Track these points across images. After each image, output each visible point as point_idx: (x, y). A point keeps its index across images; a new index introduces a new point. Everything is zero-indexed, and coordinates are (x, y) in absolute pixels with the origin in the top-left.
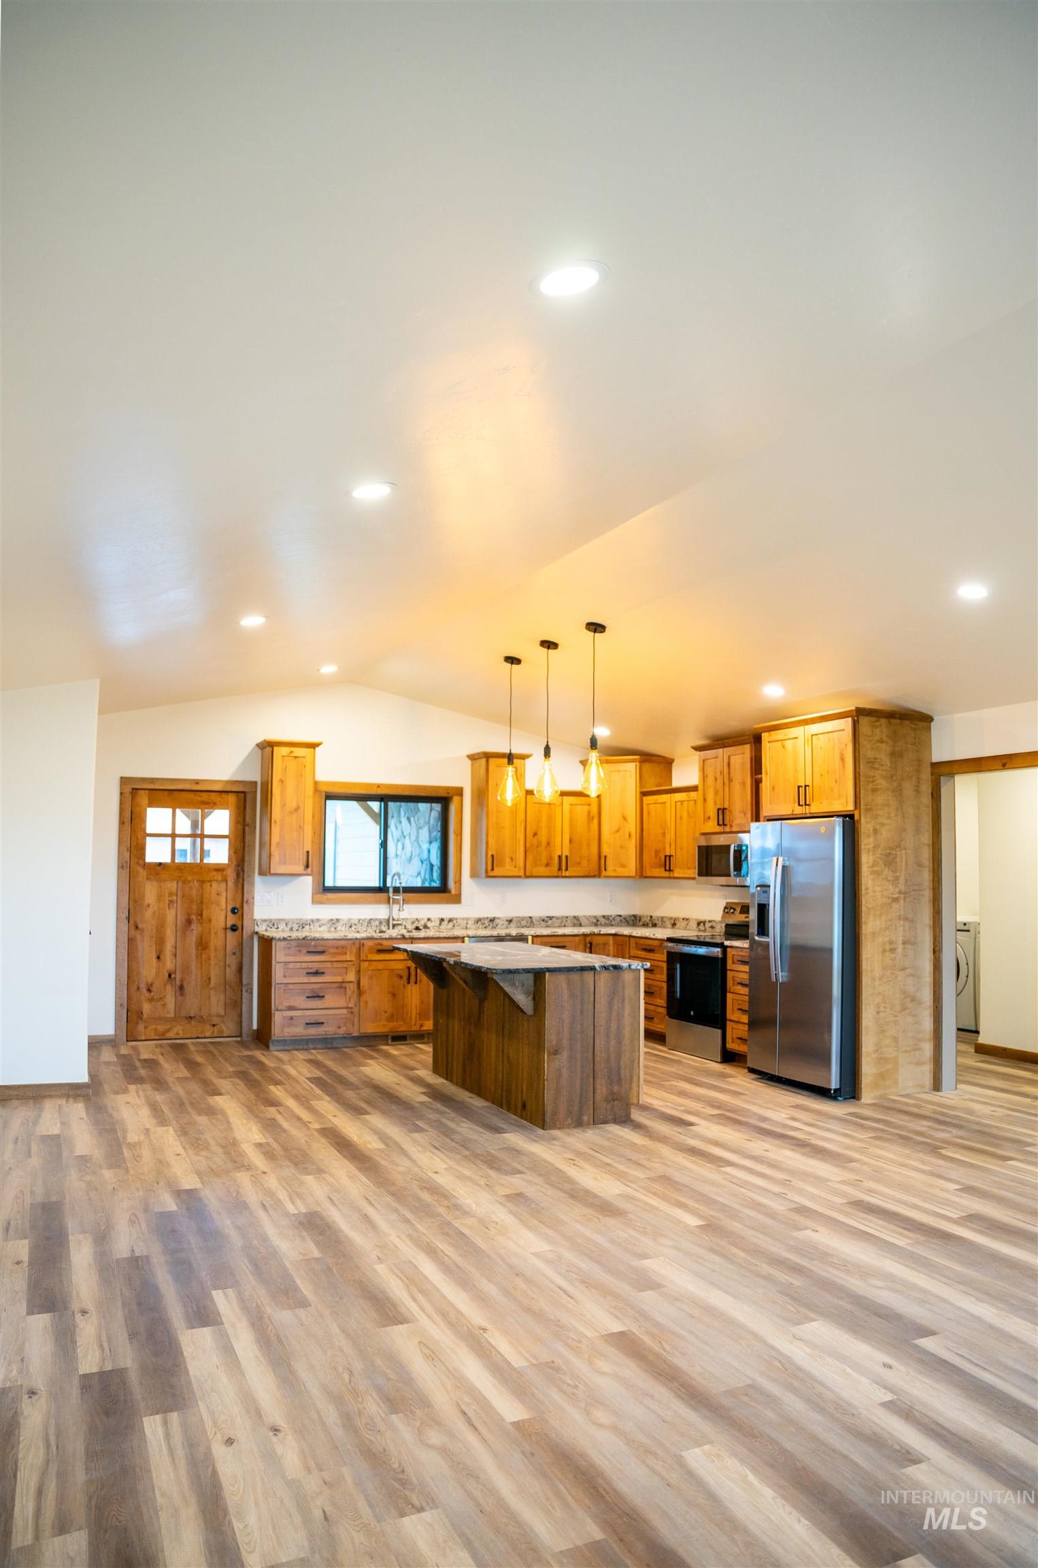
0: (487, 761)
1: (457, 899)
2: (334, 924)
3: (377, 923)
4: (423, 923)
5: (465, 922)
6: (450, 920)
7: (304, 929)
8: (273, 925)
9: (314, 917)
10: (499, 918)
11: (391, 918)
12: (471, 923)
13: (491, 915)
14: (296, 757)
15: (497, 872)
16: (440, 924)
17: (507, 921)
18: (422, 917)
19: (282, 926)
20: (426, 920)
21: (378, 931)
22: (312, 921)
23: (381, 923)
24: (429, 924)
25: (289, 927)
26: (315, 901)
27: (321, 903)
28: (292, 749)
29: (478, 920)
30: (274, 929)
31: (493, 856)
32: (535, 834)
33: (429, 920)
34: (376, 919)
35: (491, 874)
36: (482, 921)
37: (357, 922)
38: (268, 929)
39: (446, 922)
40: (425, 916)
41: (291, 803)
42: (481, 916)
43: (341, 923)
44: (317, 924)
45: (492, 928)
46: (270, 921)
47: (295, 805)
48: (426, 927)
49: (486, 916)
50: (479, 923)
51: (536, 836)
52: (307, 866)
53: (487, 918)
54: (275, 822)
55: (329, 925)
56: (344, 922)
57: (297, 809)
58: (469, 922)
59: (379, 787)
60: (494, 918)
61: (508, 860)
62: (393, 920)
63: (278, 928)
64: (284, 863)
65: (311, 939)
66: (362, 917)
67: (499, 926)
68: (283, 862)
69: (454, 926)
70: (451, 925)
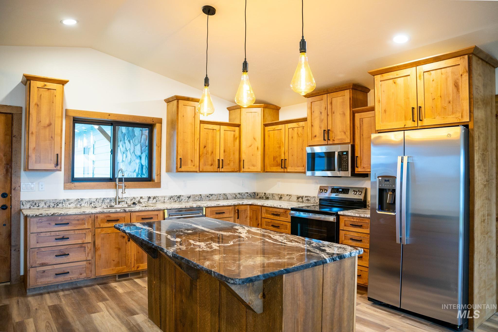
0: (178, 102)
1: (158, 185)
2: (79, 202)
3: (108, 201)
4: (137, 200)
5: (163, 198)
6: (154, 198)
7: (58, 206)
8: (35, 204)
9: (65, 198)
10: (183, 196)
11: (117, 197)
12: (166, 199)
13: (178, 194)
14: (48, 89)
15: (183, 169)
16: (148, 200)
17: (187, 197)
18: (137, 196)
19: (42, 205)
20: (139, 198)
21: (108, 206)
22: (64, 200)
23: (111, 201)
24: (141, 200)
25: (47, 205)
26: (65, 188)
27: (70, 189)
28: (46, 83)
29: (171, 197)
30: (35, 207)
31: (181, 159)
32: (205, 147)
33: (141, 198)
34: (108, 198)
35: (180, 170)
36: (173, 198)
37: (95, 200)
38: (32, 207)
39: (152, 199)
40: (139, 196)
41: (45, 121)
42: (173, 195)
43: (84, 201)
44: (68, 203)
45: (179, 202)
46: (33, 201)
47: (47, 122)
48: (139, 202)
49: (176, 195)
50: (172, 199)
51: (205, 148)
52: (57, 164)
53: (176, 196)
54: (32, 133)
55: (76, 203)
56: (86, 201)
57: (49, 125)
58: (165, 198)
59: (109, 115)
60: (180, 196)
61: (189, 162)
62: (119, 198)
63: (39, 206)
64: (40, 162)
65: (58, 215)
66: (99, 197)
67: (183, 200)
68: (38, 161)
69: (156, 201)
70: (155, 200)
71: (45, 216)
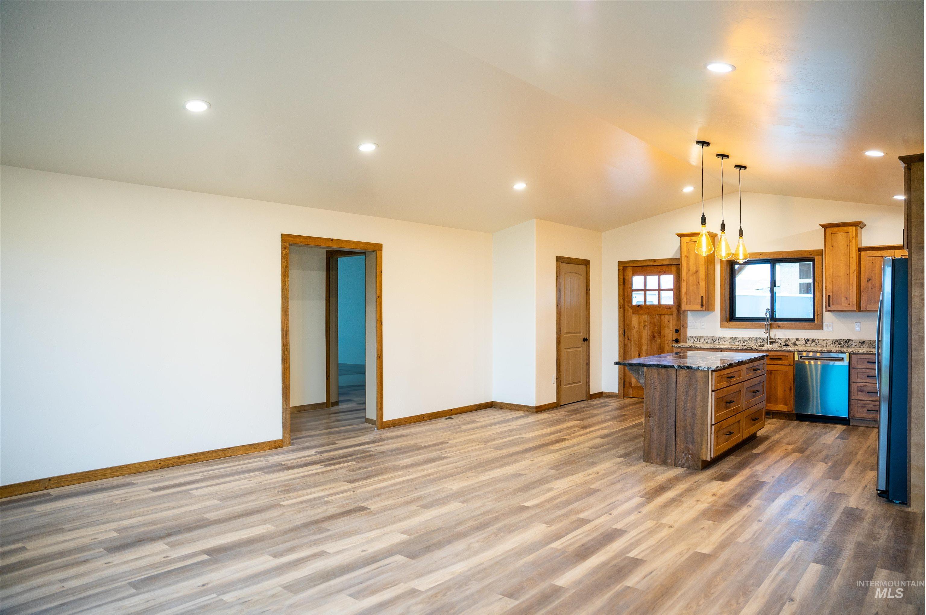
0: (825, 230)
1: (820, 327)
2: (733, 340)
3: (761, 340)
4: (793, 341)
5: (825, 342)
6: (813, 341)
7: (715, 343)
8: (697, 340)
9: (721, 336)
10: (853, 340)
11: (769, 337)
12: (829, 343)
13: (846, 338)
14: (694, 242)
15: (833, 307)
16: (806, 343)
17: (860, 342)
18: (792, 338)
19: (702, 340)
20: (795, 340)
21: (758, 346)
22: (720, 338)
23: (763, 341)
24: (797, 343)
25: (706, 341)
26: (722, 327)
27: (725, 327)
28: (692, 238)
29: (835, 341)
30: (697, 342)
31: (829, 296)
32: (869, 280)
33: (797, 339)
34: (761, 338)
35: (829, 309)
36: (839, 342)
37: (747, 339)
38: (694, 342)
39: (810, 342)
40: (795, 338)
41: (693, 269)
42: (838, 338)
43: (738, 340)
44: (723, 340)
45: (847, 347)
46: (695, 337)
47: (695, 270)
48: (795, 344)
49: (843, 339)
50: (836, 343)
51: (870, 282)
52: (702, 306)
53: (843, 340)
54: (684, 280)
55: (730, 341)
56: (740, 339)
57: (696, 272)
58: (828, 342)
59: (761, 254)
60: (849, 340)
61: (843, 299)
62: (770, 339)
63: (700, 342)
64: (690, 304)
66: (752, 337)
67: (853, 346)
68: (688, 303)
69: (816, 345)
70: (814, 343)
71: (685, 347)
